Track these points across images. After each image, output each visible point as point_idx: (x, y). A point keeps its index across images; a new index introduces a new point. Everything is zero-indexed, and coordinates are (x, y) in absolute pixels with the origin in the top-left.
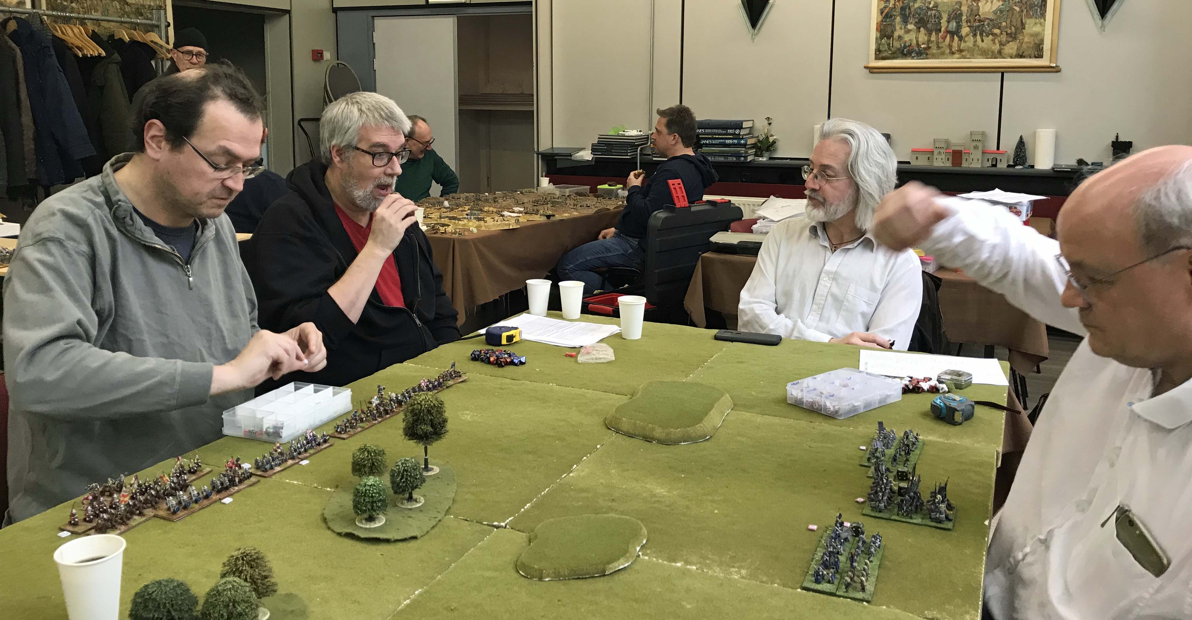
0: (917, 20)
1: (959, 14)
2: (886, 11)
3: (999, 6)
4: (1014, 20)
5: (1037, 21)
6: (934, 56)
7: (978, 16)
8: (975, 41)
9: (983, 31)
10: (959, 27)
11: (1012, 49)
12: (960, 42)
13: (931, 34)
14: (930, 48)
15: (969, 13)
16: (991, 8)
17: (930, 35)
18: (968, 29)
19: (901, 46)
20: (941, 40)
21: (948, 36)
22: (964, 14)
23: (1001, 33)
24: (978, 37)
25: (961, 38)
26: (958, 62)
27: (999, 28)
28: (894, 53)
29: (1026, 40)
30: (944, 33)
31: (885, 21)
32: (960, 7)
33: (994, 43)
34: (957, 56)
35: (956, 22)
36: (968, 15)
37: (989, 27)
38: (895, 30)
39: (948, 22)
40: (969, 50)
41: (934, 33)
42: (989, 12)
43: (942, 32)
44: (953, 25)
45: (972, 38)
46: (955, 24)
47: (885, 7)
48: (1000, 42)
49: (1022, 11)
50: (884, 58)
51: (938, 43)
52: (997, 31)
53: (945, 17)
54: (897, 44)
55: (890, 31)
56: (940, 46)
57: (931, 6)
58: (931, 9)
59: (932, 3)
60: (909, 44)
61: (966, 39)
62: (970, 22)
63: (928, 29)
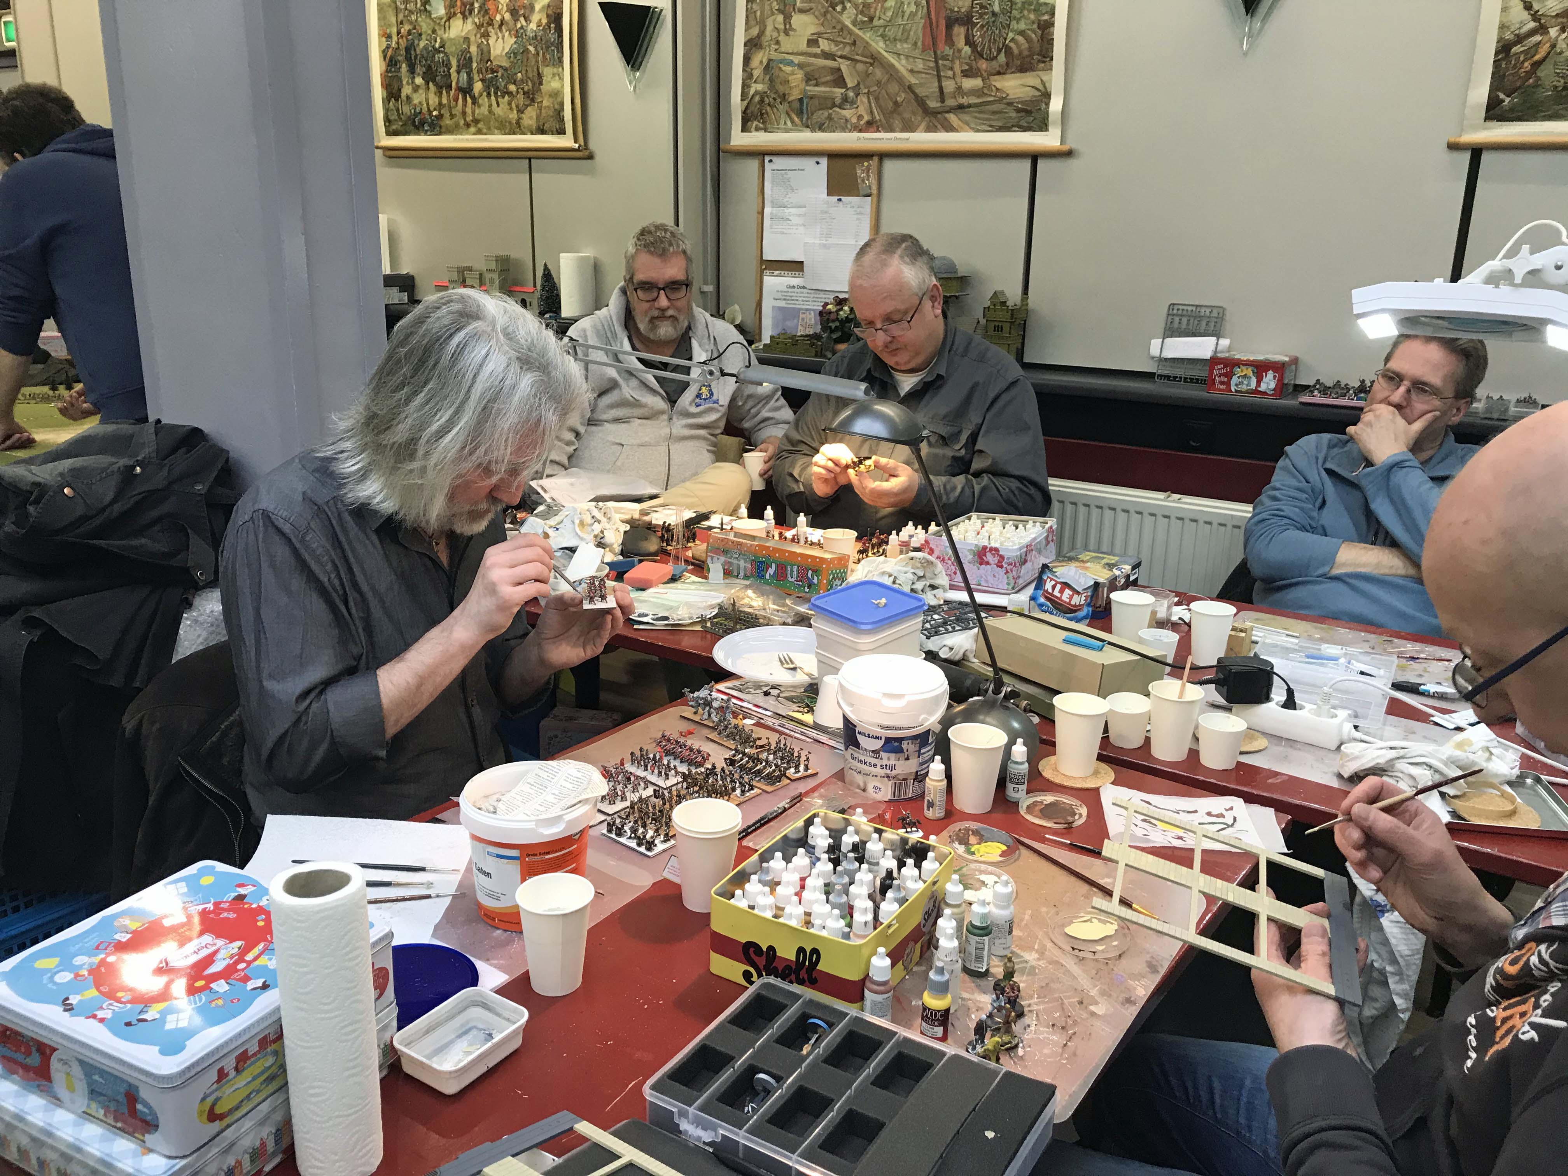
0: (424, 70)
1: (469, 58)
2: (389, 54)
3: (512, 46)
4: (529, 69)
5: (555, 70)
6: (449, 131)
7: (489, 63)
8: (490, 106)
9: (498, 88)
10: (470, 81)
11: (531, 118)
12: (474, 106)
14: (442, 116)
15: (480, 57)
16: (504, 49)
17: (441, 93)
18: (480, 84)
19: (412, 113)
20: (453, 103)
21: (460, 96)
22: (474, 59)
23: (518, 92)
24: (493, 98)
25: (475, 101)
26: (473, 140)
27: (514, 83)
28: (405, 124)
29: (545, 103)
31: (390, 71)
32: (469, 47)
33: (511, 109)
34: (473, 129)
35: (467, 73)
36: (479, 60)
37: (503, 81)
38: (402, 86)
39: (458, 72)
40: (486, 120)
41: (444, 92)
42: (501, 56)
43: (453, 90)
44: (464, 76)
45: (486, 100)
47: (388, 47)
48: (517, 106)
49: (538, 54)
50: (396, 133)
51: (450, 108)
52: (512, 88)
53: (454, 63)
54: (406, 110)
55: (396, 88)
57: (437, 45)
58: (438, 51)
59: (439, 40)
60: (420, 109)
61: (480, 101)
62: (482, 73)
63: (436, 84)
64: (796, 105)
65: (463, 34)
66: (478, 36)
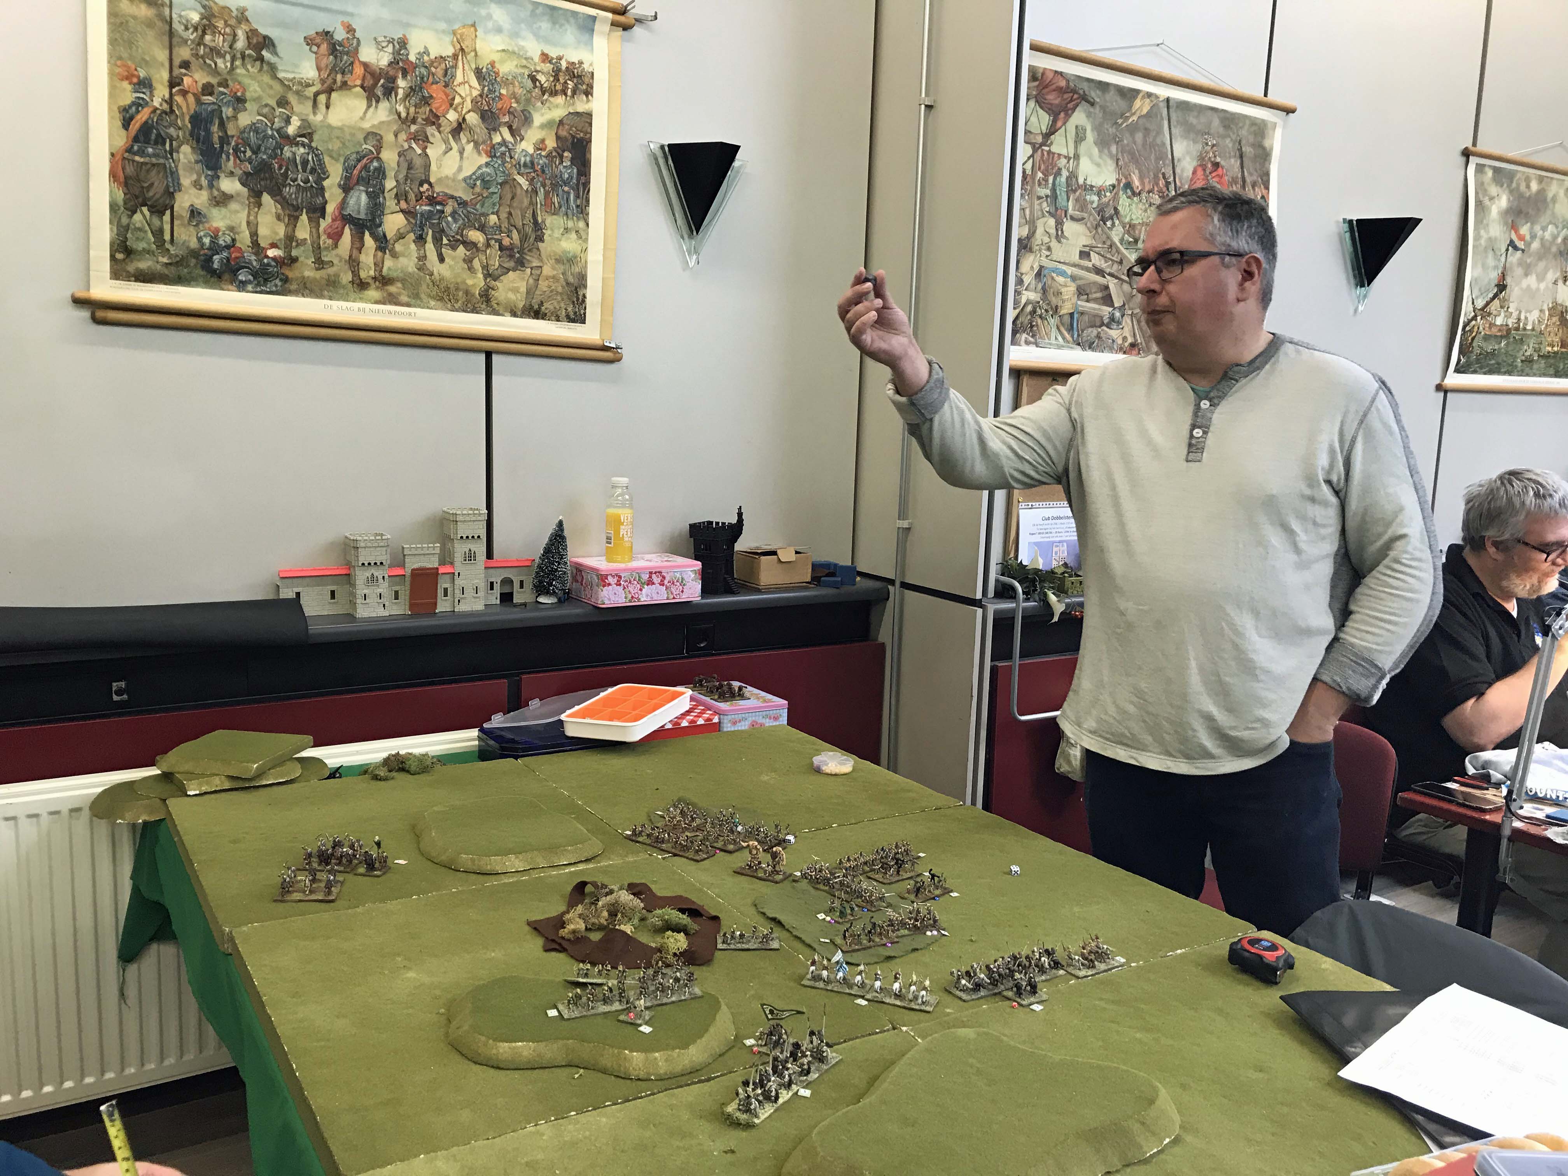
0: (249, 168)
1: (376, 169)
2: (140, 119)
3: (479, 168)
6: (307, 289)
7: (426, 186)
9: (443, 231)
10: (376, 210)
12: (380, 254)
13: (297, 218)
14: (294, 260)
15: (404, 172)
16: (460, 169)
17: (294, 220)
18: (401, 216)
19: (203, 245)
20: (327, 242)
21: (347, 230)
22: (391, 174)
25: (383, 243)
26: (379, 313)
28: (179, 263)
30: (334, 220)
31: (141, 153)
32: (379, 153)
34: (373, 293)
35: (367, 193)
36: (401, 176)
37: (455, 220)
38: (179, 187)
39: (346, 188)
40: (408, 281)
41: (304, 217)
43: (329, 219)
44: (360, 200)
45: (413, 246)
46: (364, 198)
47: (138, 105)
50: (145, 279)
51: (317, 249)
53: (335, 173)
54: (186, 237)
55: (158, 188)
56: (325, 259)
57: (290, 130)
58: (291, 141)
59: (295, 123)
60: (228, 239)
62: (406, 200)
63: (284, 202)
64: (1067, 319)
65: (367, 125)
66: (403, 136)
